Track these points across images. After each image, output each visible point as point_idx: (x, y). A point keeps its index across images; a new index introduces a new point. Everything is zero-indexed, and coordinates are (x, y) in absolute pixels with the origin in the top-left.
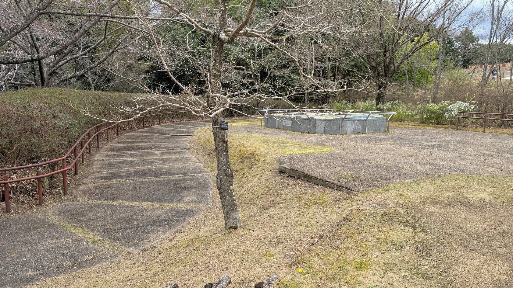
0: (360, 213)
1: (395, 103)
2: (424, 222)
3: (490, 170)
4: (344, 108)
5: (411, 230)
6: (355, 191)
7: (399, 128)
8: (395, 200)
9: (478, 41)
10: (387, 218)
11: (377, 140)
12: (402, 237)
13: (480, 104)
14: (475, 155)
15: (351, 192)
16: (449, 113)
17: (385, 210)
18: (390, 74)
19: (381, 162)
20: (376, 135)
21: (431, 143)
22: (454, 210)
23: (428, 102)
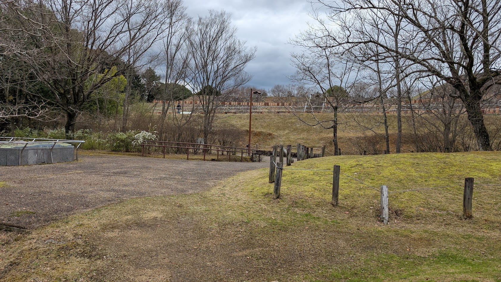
0: (32, 252)
1: (86, 131)
2: (101, 249)
3: (163, 190)
4: (28, 136)
5: (87, 260)
6: (29, 228)
7: (89, 156)
8: (74, 232)
9: (160, 79)
10: (63, 252)
11: (63, 169)
12: (77, 269)
13: (160, 133)
14: (154, 179)
15: (23, 231)
16: (135, 142)
17: (62, 244)
18: (80, 102)
19: (64, 193)
20: (63, 165)
21: (117, 170)
22: (131, 232)
23: (118, 131)
